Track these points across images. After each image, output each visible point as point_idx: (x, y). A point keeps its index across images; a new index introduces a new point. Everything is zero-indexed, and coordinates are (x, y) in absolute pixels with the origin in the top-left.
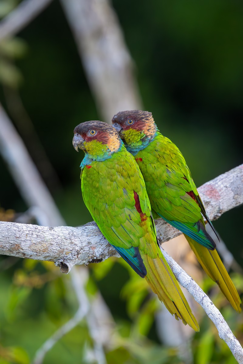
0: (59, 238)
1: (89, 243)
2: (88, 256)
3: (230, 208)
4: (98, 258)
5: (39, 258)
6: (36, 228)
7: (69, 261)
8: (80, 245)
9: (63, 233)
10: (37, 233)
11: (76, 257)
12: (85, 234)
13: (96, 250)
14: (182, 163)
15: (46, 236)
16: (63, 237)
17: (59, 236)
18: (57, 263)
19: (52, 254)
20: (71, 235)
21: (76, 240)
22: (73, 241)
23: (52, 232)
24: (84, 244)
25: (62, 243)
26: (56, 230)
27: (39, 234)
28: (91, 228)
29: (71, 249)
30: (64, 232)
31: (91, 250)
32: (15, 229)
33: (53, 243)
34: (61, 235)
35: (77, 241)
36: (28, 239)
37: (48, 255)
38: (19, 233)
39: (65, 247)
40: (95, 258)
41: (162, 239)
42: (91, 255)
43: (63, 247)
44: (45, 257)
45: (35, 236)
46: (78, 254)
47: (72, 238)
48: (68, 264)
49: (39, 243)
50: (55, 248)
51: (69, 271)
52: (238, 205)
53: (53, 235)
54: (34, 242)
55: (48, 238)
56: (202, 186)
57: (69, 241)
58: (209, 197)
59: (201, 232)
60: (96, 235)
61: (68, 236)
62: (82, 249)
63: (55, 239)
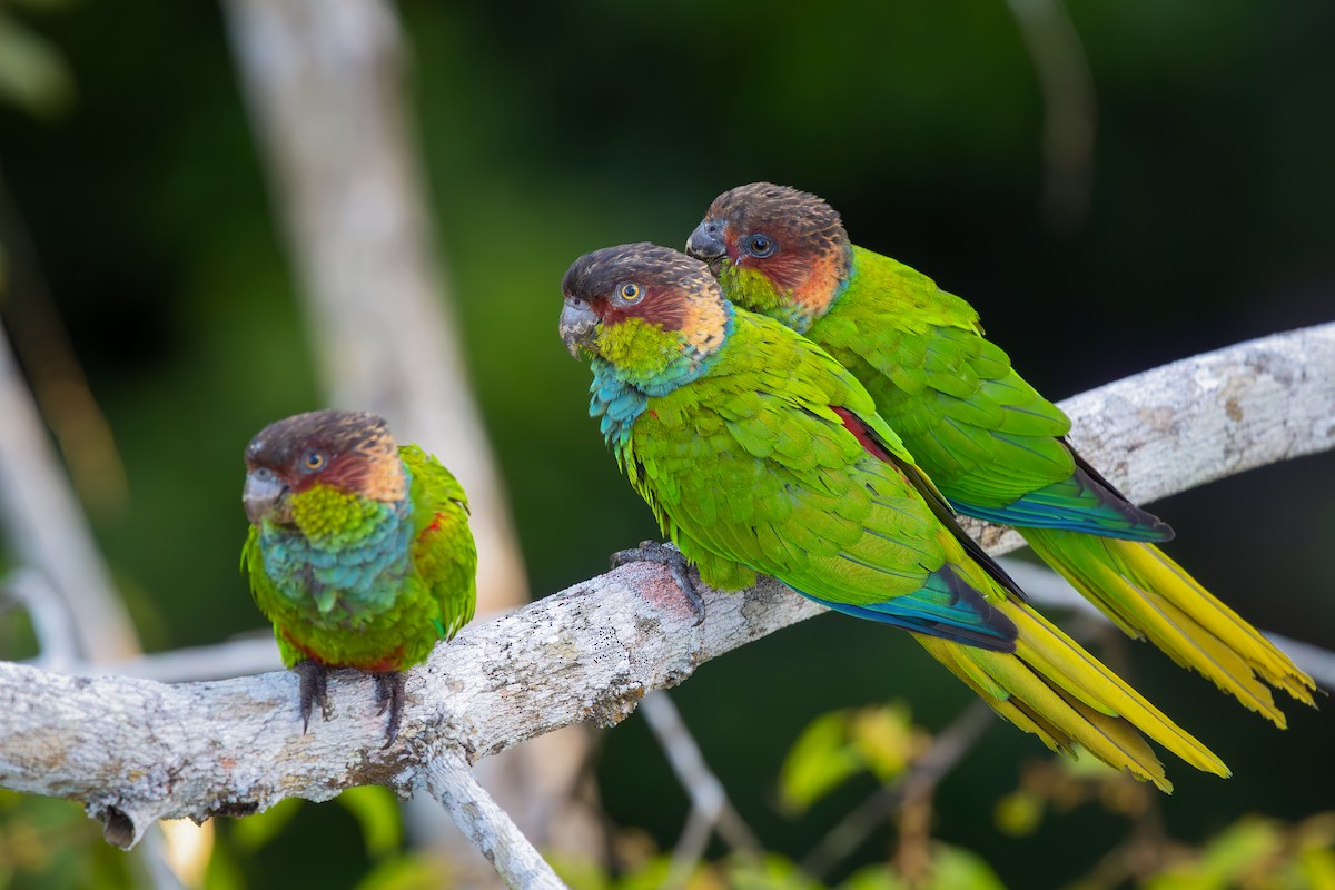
0: (109, 719)
1: (214, 743)
2: (210, 792)
3: (728, 647)
4: (244, 800)
5: (30, 786)
6: (27, 678)
7: (137, 804)
8: (180, 748)
9: (122, 701)
10: (29, 697)
11: (164, 790)
12: (204, 710)
13: (236, 772)
15: (61, 707)
16: (124, 717)
17: (108, 712)
18: (94, 809)
19: (78, 776)
20: (151, 711)
21: (170, 729)
22: (157, 732)
23: (86, 696)
24: (198, 746)
25: (119, 739)
26: (99, 690)
27: (39, 700)
28: (225, 690)
29: (149, 761)
30: (129, 698)
31: (220, 771)
33: (86, 736)
34: (117, 707)
35: (170, 734)
37: (63, 776)
39: (128, 754)
40: (233, 799)
41: (476, 744)
42: (218, 788)
43: (118, 754)
44: (55, 785)
45: (23, 707)
46: (172, 781)
47: (156, 722)
48: (133, 815)
49: (38, 733)
50: (91, 757)
51: (137, 839)
52: (757, 637)
53: (86, 706)
54: (18, 728)
55: (67, 717)
57: (142, 733)
58: (654, 604)
60: (242, 718)
61: (139, 715)
62: (186, 763)
63: (93, 720)
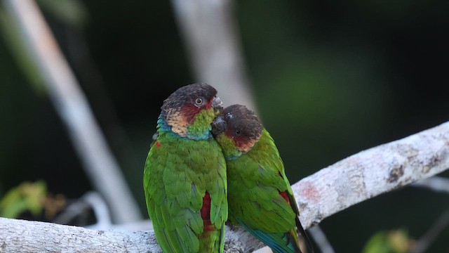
0: (111, 245)
3: (333, 212)
6: (81, 232)
9: (116, 239)
10: (82, 238)
12: (145, 241)
14: (275, 155)
15: (93, 242)
16: (116, 244)
17: (110, 243)
20: (126, 242)
21: (133, 248)
23: (102, 237)
26: (107, 235)
27: (85, 239)
30: (117, 238)
32: (54, 231)
34: (113, 241)
36: (71, 245)
38: (59, 237)
45: (80, 242)
47: (128, 246)
49: (85, 251)
52: (343, 209)
53: (102, 241)
54: (78, 249)
55: (96, 245)
56: (298, 184)
58: (305, 198)
59: (290, 246)
61: (122, 243)
63: (105, 246)
